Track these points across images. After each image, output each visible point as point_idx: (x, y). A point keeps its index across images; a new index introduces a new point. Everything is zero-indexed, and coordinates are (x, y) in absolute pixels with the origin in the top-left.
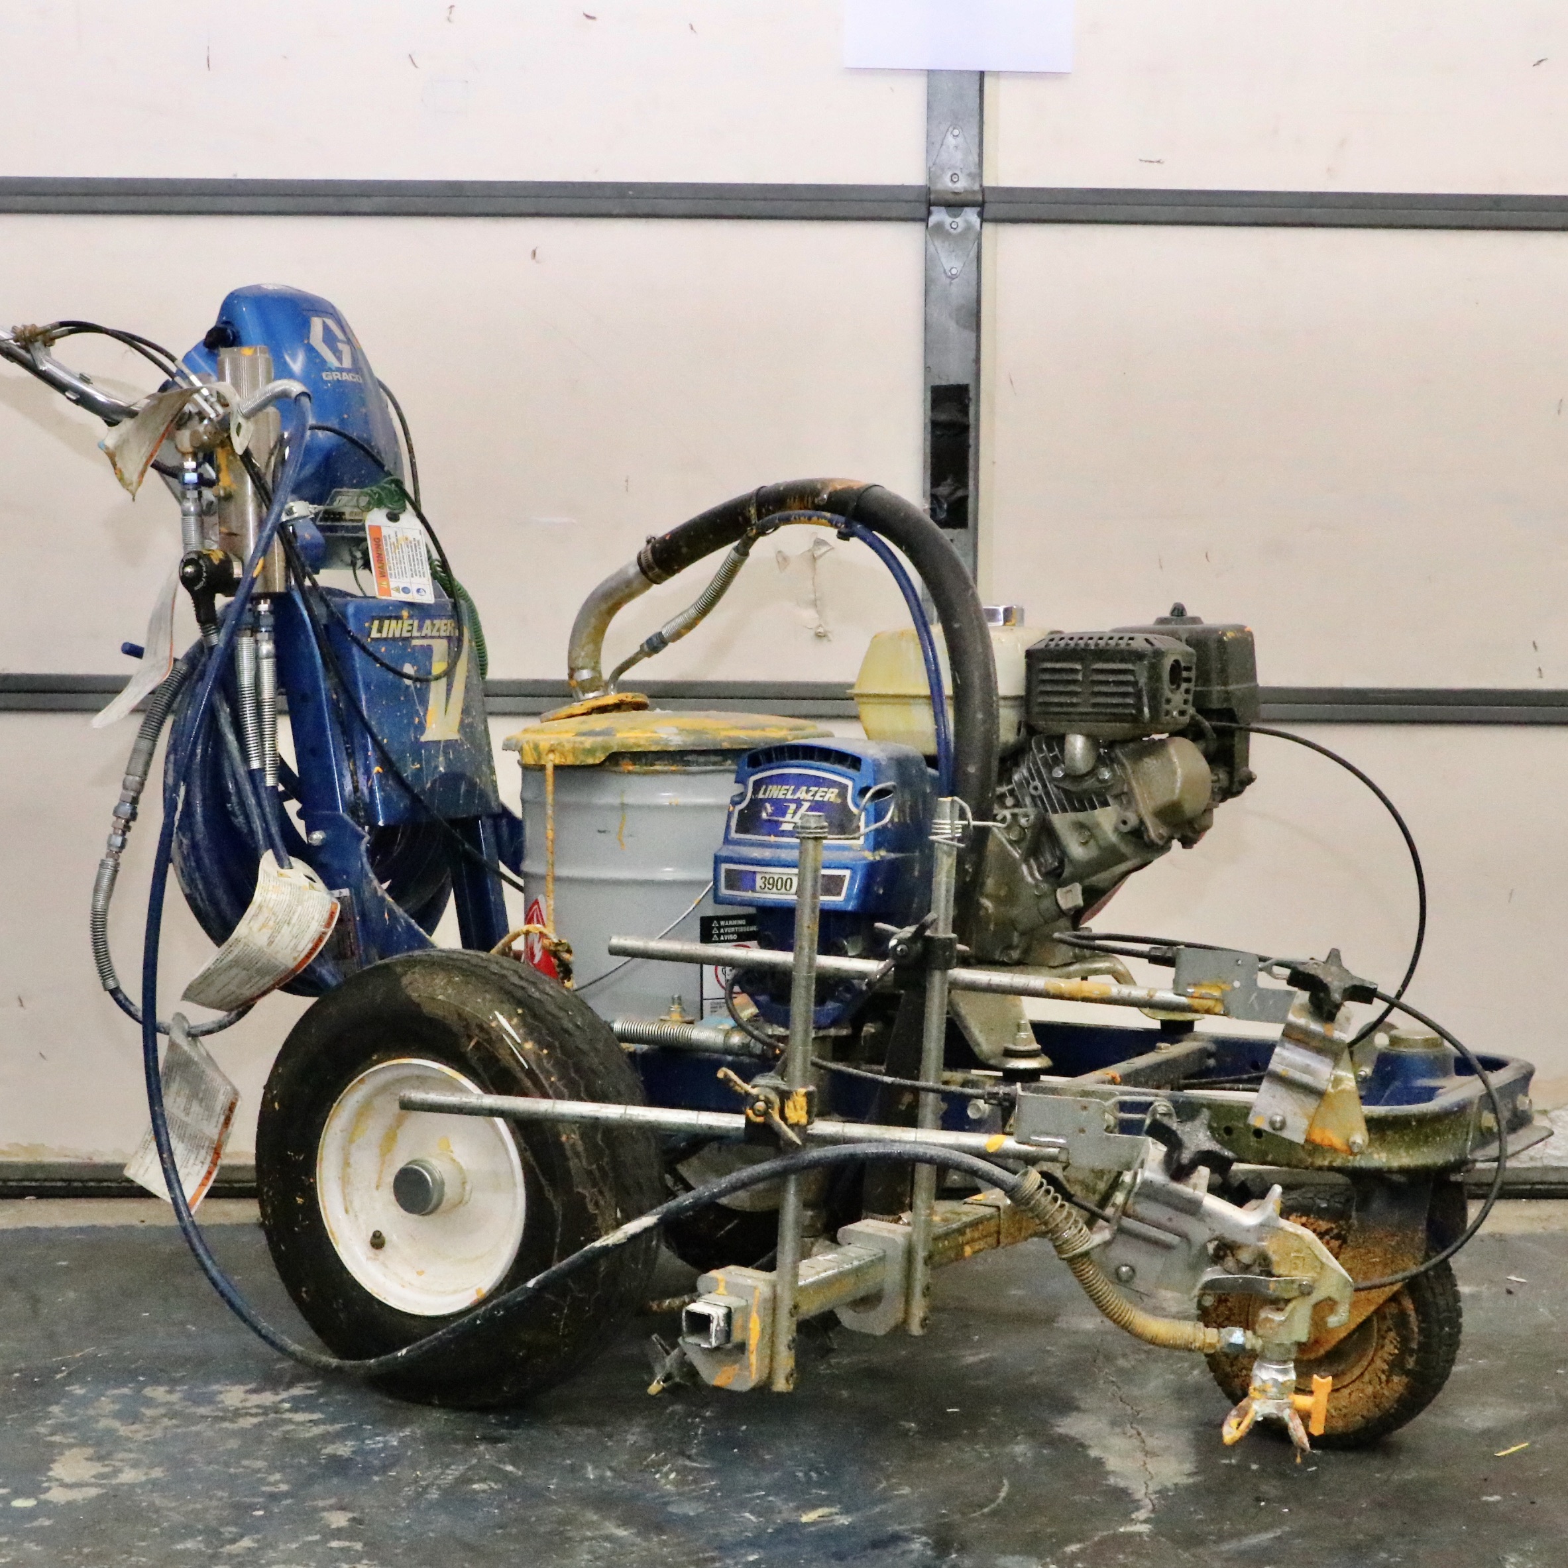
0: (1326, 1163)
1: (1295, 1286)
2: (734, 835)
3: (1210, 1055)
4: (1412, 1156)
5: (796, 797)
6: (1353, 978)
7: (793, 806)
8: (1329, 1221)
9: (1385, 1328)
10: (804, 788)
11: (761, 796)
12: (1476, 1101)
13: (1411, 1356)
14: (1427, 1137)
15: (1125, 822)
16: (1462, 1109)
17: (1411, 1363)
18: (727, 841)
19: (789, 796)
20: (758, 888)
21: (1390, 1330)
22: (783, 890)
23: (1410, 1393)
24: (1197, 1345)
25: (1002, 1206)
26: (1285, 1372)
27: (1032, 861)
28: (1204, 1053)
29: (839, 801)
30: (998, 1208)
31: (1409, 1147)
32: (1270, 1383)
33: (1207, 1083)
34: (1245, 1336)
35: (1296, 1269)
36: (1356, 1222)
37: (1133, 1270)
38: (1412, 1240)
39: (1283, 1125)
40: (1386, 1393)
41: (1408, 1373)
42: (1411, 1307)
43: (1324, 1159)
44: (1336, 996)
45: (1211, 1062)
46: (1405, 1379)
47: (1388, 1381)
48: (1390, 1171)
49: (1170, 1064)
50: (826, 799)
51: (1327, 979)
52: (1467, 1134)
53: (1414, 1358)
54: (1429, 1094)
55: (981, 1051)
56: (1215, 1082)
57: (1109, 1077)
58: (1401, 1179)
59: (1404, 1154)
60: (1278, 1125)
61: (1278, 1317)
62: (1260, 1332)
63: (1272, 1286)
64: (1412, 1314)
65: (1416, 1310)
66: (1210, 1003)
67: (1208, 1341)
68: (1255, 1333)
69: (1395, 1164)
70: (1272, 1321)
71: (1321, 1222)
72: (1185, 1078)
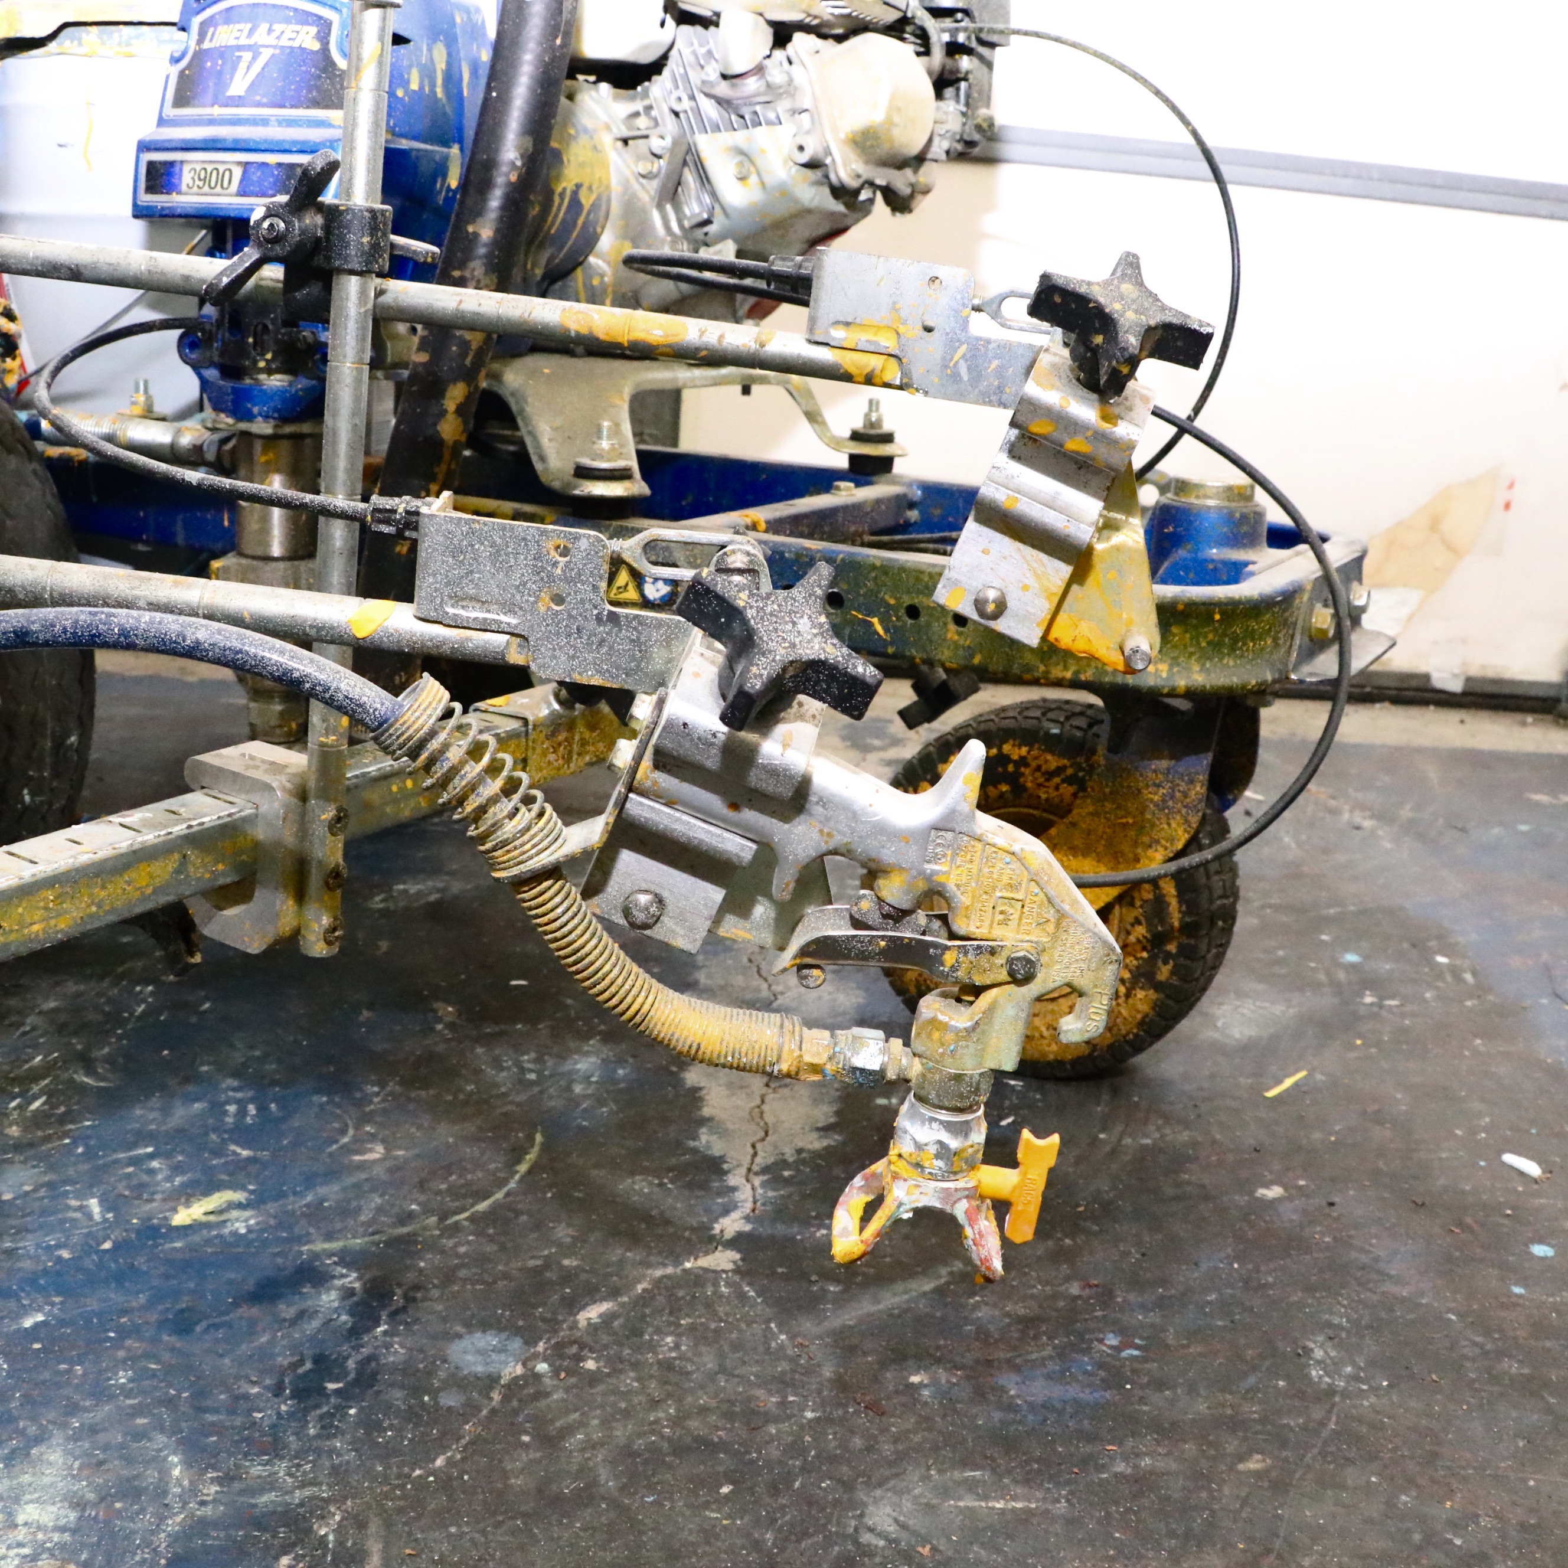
0: (1068, 675)
1: (1000, 960)
2: (170, 112)
3: (912, 505)
4: (1208, 671)
5: (251, 42)
6: (1164, 308)
7: (247, 56)
8: (1062, 755)
9: (1130, 919)
10: (264, 27)
11: (206, 45)
12: (1309, 587)
13: (1165, 963)
14: (1235, 640)
15: (801, 148)
16: (1288, 597)
17: (1164, 972)
18: (162, 122)
19: (243, 41)
20: (184, 188)
21: (1137, 922)
22: (218, 189)
23: (1159, 1015)
24: (784, 1067)
25: (531, 718)
26: (962, 1130)
27: (669, 207)
28: (903, 502)
29: (316, 46)
30: (525, 721)
31: (1203, 657)
32: (933, 1149)
33: (901, 542)
34: (884, 1051)
35: (1005, 922)
36: (1102, 762)
37: (660, 901)
38: (1185, 795)
39: (1001, 607)
40: (1124, 1012)
41: (1158, 986)
42: (1173, 892)
43: (1066, 668)
44: (1132, 341)
45: (913, 515)
46: (1152, 994)
47: (1128, 996)
48: (1173, 693)
49: (853, 510)
50: (296, 44)
51: (1113, 307)
52: (1292, 637)
53: (1169, 967)
54: (1235, 572)
55: (546, 470)
56: (912, 541)
57: (749, 521)
58: (1183, 705)
59: (1196, 668)
60: (991, 608)
61: (960, 1018)
62: (917, 1045)
63: (949, 958)
64: (1174, 903)
65: (1180, 896)
66: (874, 362)
67: (808, 1059)
68: (907, 1044)
69: (1181, 683)
70: (944, 1027)
71: (1049, 757)
72: (873, 534)
